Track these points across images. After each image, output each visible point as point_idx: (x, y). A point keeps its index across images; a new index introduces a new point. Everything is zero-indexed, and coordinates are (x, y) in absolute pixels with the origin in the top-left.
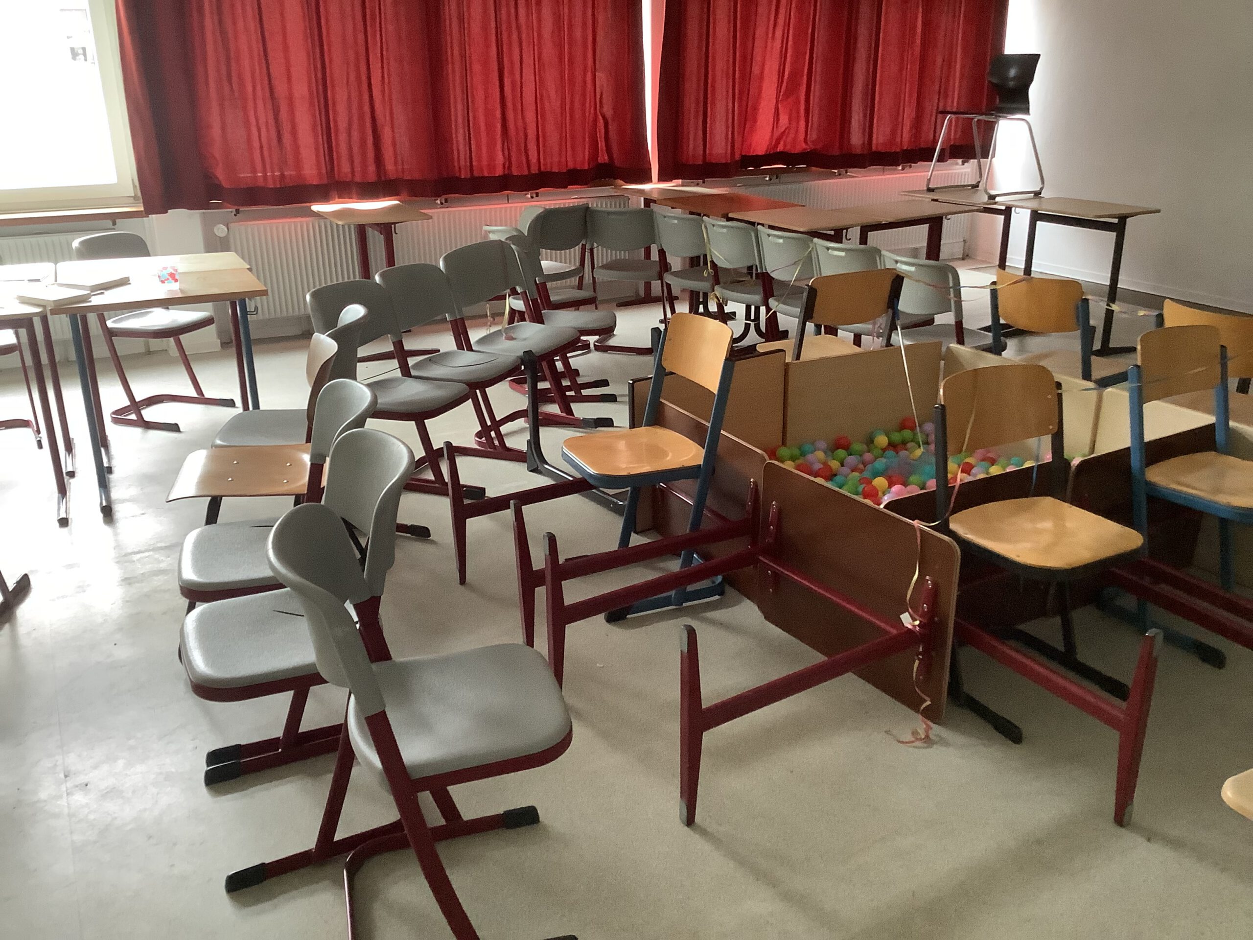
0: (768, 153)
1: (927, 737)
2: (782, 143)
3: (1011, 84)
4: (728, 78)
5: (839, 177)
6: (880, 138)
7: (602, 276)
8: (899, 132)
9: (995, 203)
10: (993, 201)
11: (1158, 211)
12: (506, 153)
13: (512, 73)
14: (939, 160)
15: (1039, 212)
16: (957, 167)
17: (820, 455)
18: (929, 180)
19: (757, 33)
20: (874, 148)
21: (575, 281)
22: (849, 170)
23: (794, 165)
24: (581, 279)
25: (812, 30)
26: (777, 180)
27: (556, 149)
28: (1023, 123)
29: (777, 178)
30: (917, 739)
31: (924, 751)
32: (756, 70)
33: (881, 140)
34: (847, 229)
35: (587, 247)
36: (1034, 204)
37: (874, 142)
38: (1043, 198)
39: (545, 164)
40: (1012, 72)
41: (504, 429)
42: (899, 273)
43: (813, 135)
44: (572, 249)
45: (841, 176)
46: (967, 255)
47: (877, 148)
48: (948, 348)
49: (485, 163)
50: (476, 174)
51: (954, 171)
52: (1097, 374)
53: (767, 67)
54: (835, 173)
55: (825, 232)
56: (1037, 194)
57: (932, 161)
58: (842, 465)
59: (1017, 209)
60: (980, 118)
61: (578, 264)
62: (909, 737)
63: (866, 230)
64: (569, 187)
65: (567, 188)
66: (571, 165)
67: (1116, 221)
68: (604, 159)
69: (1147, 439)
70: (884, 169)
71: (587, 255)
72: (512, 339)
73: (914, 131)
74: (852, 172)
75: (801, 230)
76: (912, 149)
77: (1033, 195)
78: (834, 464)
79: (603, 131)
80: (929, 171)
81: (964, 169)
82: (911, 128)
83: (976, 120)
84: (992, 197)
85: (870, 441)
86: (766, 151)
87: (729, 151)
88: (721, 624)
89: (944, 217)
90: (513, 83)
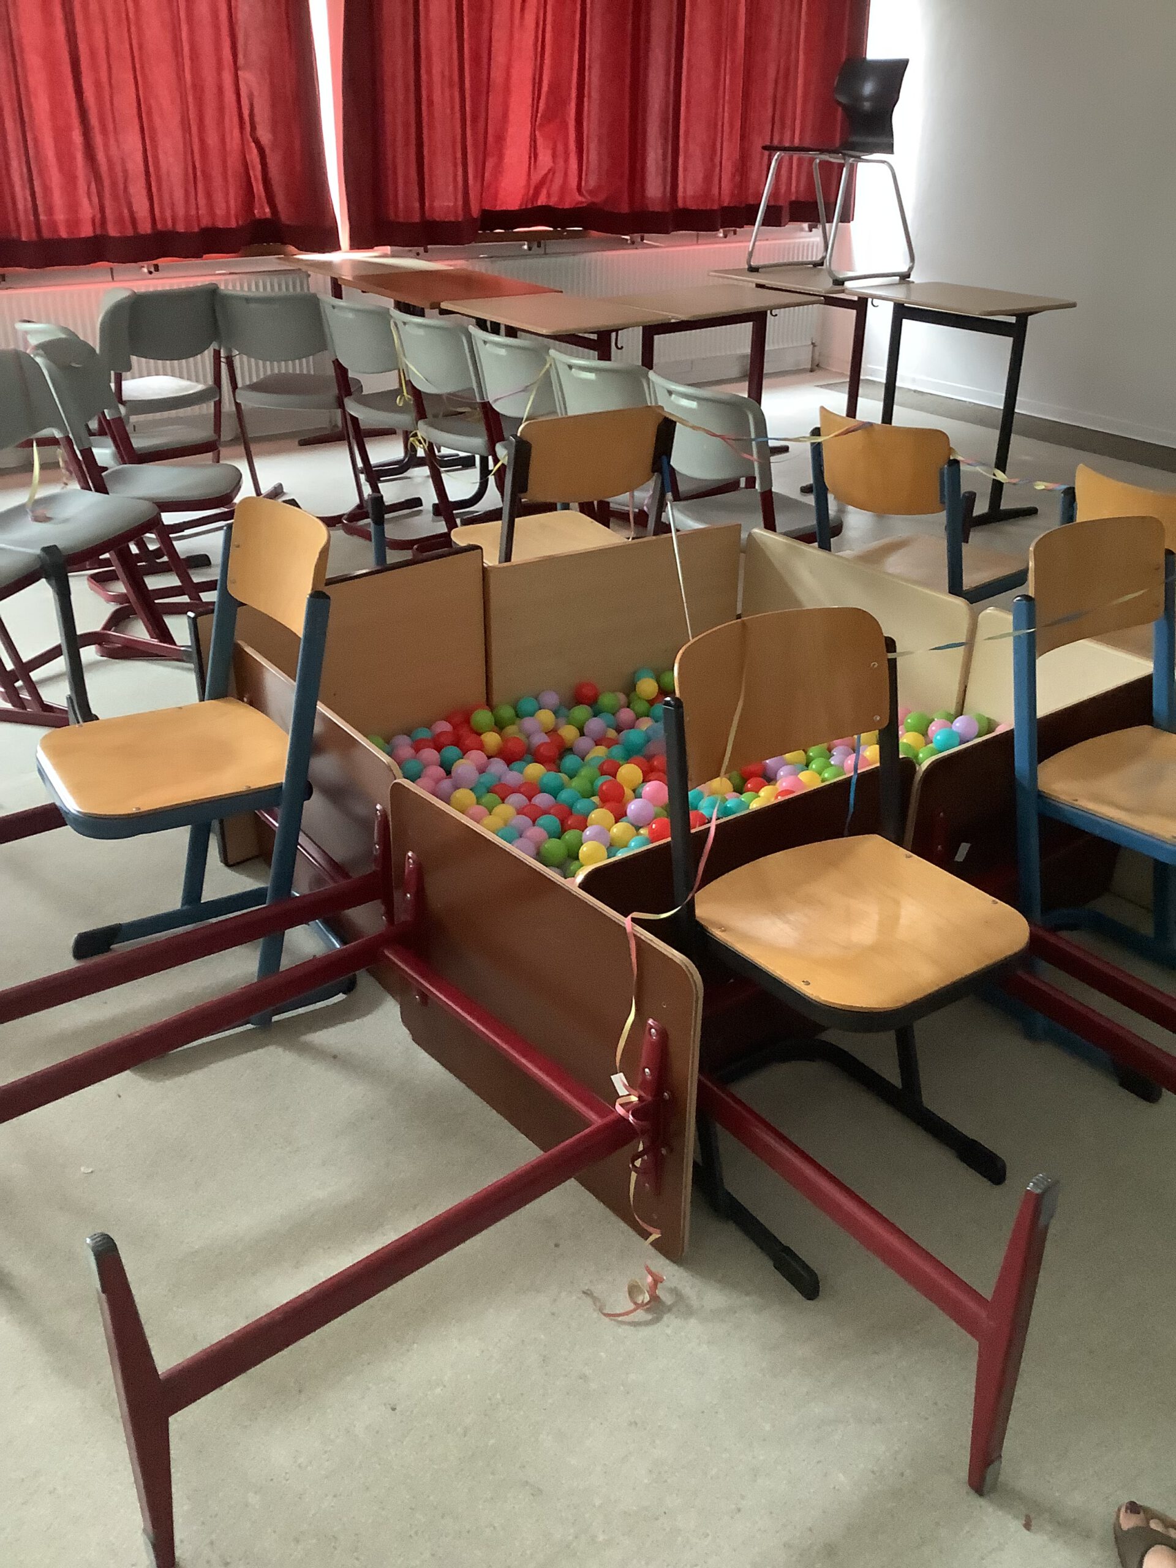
0: (524, 207)
1: (655, 1298)
2: (544, 192)
3: (867, 105)
4: (451, 86)
5: (632, 246)
6: (689, 189)
7: (250, 401)
8: (716, 179)
9: (843, 291)
10: (839, 288)
11: (1074, 305)
12: (95, 200)
13: (95, 67)
14: (765, 223)
15: (906, 305)
16: (803, 234)
17: (546, 717)
18: (751, 254)
19: (497, 17)
20: (680, 204)
21: (208, 408)
22: (646, 235)
23: (563, 228)
24: (218, 405)
25: (581, 15)
26: (541, 251)
27: (179, 194)
28: (885, 167)
29: (539, 246)
30: (638, 1306)
31: (645, 1332)
32: (497, 75)
33: (690, 192)
34: (617, 331)
35: (222, 355)
36: (899, 294)
37: (680, 194)
38: (913, 282)
39: (164, 220)
40: (868, 88)
41: (35, 675)
42: (667, 416)
43: (592, 181)
44: (199, 356)
45: (634, 246)
46: (818, 365)
47: (685, 202)
48: (750, 535)
49: (60, 216)
50: (46, 234)
51: (797, 240)
52: (971, 579)
53: (515, 73)
54: (627, 240)
55: (586, 335)
56: (904, 277)
57: (754, 225)
58: (582, 734)
59: (874, 300)
60: (826, 157)
61: (210, 381)
62: (624, 1303)
63: (651, 331)
64: (204, 256)
65: (201, 257)
66: (205, 222)
67: (1013, 320)
68: (265, 213)
69: (1041, 713)
70: (698, 236)
71: (224, 366)
72: (46, 519)
73: (738, 178)
74: (650, 239)
75: (544, 332)
76: (735, 207)
77: (898, 278)
78: (569, 732)
79: (259, 167)
80: (750, 241)
81: (810, 237)
82: (733, 175)
83: (818, 161)
84: (839, 282)
85: (630, 689)
86: (521, 205)
87: (460, 203)
88: (335, 1057)
89: (769, 312)
90: (98, 84)
